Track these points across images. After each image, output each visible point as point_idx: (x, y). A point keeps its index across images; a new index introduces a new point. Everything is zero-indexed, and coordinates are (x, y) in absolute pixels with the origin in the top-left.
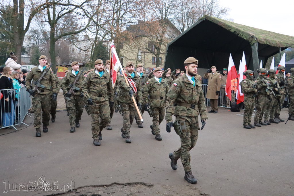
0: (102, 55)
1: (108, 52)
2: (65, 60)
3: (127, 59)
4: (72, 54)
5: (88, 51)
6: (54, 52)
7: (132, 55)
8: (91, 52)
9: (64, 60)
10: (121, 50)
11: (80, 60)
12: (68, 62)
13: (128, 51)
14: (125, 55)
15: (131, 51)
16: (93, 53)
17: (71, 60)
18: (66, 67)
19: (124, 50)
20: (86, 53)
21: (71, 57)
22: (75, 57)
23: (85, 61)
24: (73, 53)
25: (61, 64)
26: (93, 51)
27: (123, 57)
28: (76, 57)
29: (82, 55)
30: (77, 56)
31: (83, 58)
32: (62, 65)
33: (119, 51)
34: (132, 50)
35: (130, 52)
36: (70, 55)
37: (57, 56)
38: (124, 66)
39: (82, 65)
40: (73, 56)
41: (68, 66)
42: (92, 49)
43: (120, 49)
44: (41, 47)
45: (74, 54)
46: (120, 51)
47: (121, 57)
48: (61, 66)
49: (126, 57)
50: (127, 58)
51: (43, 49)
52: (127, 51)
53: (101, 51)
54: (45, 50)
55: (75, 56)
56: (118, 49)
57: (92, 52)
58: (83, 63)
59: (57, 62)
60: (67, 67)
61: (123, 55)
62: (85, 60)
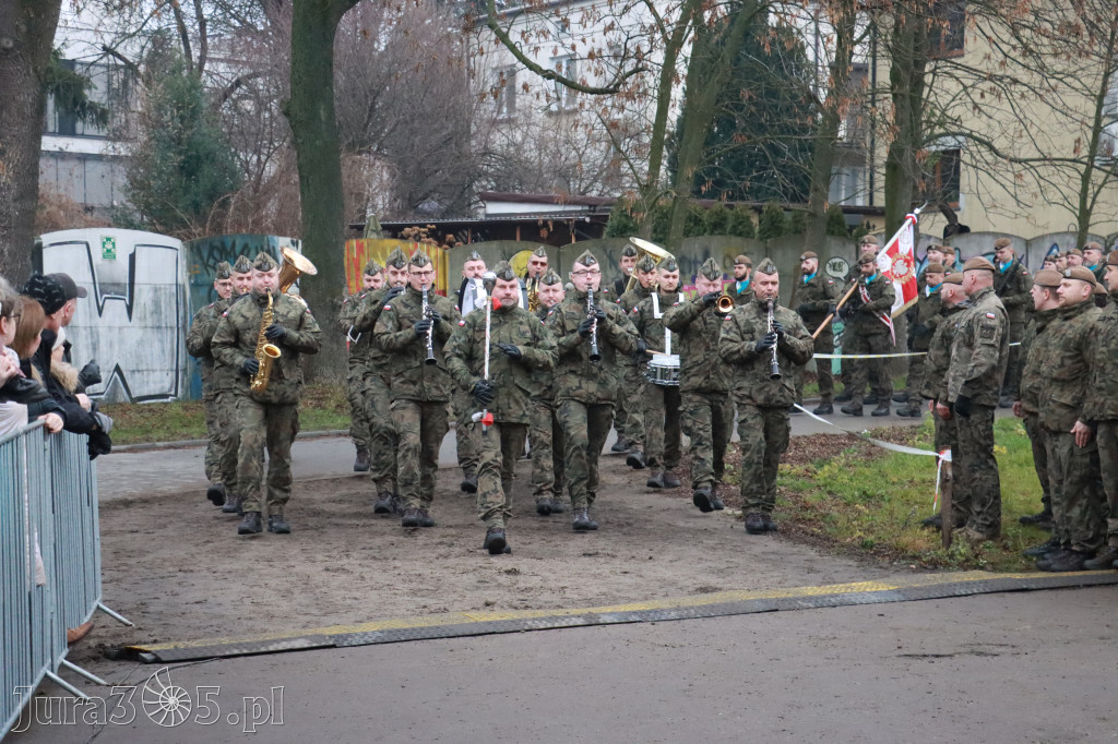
0: (761, 128)
1: (813, 98)
2: (431, 183)
3: (989, 157)
4: (494, 123)
5: (630, 96)
6: (323, 114)
7: (1038, 111)
8: (654, 107)
9: (423, 175)
10: (934, 72)
11: (564, 175)
12: (461, 195)
13: (1000, 83)
14: (973, 123)
15: (1037, 77)
16: (674, 114)
17: (482, 175)
18: (441, 241)
19: (968, 69)
20: (617, 116)
21: (487, 152)
22: (519, 147)
23: (607, 181)
24: (504, 115)
25: (402, 213)
26: (677, 92)
27: (951, 142)
28: (530, 152)
29: (581, 134)
30: (541, 145)
31: (596, 154)
32: (401, 227)
33: (918, 84)
34: (1042, 68)
35: (1019, 88)
36: (473, 128)
37: (359, 146)
38: (962, 219)
39: (580, 225)
40: (499, 140)
41: (456, 229)
42: (668, 75)
43: (928, 68)
44: (222, 67)
45: (510, 121)
46: (928, 79)
47: (933, 138)
48: (394, 231)
49: (981, 142)
50: (991, 148)
51: (238, 83)
52: (991, 77)
53: (745, 93)
54: (254, 92)
55: (519, 137)
56: (906, 67)
57: (664, 101)
58: (593, 205)
59: (359, 196)
60: (451, 245)
61: (957, 121)
62: (612, 176)
